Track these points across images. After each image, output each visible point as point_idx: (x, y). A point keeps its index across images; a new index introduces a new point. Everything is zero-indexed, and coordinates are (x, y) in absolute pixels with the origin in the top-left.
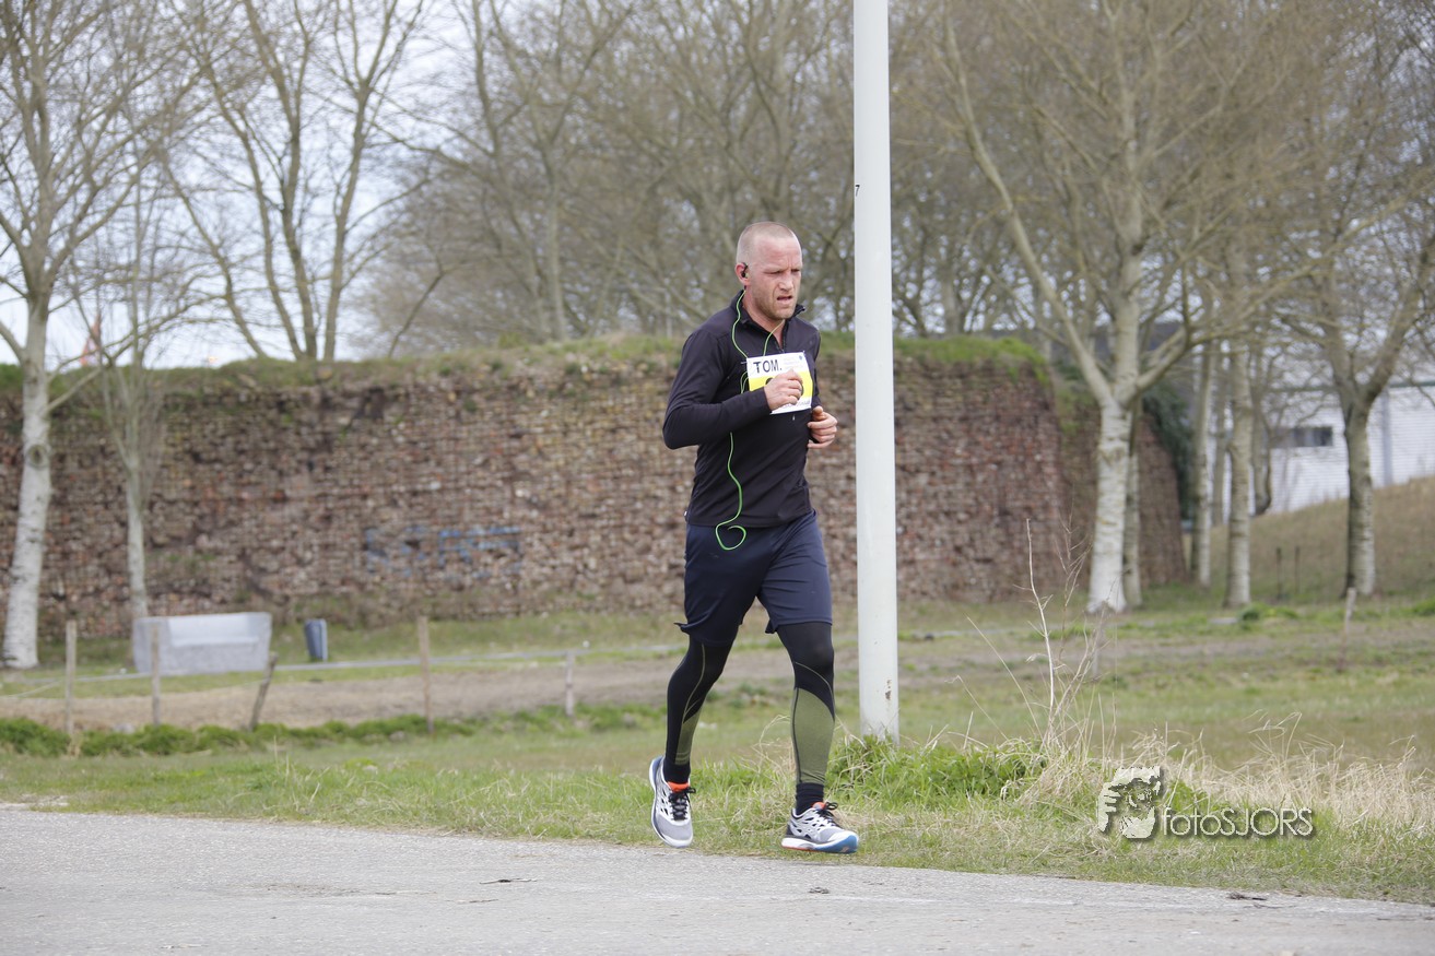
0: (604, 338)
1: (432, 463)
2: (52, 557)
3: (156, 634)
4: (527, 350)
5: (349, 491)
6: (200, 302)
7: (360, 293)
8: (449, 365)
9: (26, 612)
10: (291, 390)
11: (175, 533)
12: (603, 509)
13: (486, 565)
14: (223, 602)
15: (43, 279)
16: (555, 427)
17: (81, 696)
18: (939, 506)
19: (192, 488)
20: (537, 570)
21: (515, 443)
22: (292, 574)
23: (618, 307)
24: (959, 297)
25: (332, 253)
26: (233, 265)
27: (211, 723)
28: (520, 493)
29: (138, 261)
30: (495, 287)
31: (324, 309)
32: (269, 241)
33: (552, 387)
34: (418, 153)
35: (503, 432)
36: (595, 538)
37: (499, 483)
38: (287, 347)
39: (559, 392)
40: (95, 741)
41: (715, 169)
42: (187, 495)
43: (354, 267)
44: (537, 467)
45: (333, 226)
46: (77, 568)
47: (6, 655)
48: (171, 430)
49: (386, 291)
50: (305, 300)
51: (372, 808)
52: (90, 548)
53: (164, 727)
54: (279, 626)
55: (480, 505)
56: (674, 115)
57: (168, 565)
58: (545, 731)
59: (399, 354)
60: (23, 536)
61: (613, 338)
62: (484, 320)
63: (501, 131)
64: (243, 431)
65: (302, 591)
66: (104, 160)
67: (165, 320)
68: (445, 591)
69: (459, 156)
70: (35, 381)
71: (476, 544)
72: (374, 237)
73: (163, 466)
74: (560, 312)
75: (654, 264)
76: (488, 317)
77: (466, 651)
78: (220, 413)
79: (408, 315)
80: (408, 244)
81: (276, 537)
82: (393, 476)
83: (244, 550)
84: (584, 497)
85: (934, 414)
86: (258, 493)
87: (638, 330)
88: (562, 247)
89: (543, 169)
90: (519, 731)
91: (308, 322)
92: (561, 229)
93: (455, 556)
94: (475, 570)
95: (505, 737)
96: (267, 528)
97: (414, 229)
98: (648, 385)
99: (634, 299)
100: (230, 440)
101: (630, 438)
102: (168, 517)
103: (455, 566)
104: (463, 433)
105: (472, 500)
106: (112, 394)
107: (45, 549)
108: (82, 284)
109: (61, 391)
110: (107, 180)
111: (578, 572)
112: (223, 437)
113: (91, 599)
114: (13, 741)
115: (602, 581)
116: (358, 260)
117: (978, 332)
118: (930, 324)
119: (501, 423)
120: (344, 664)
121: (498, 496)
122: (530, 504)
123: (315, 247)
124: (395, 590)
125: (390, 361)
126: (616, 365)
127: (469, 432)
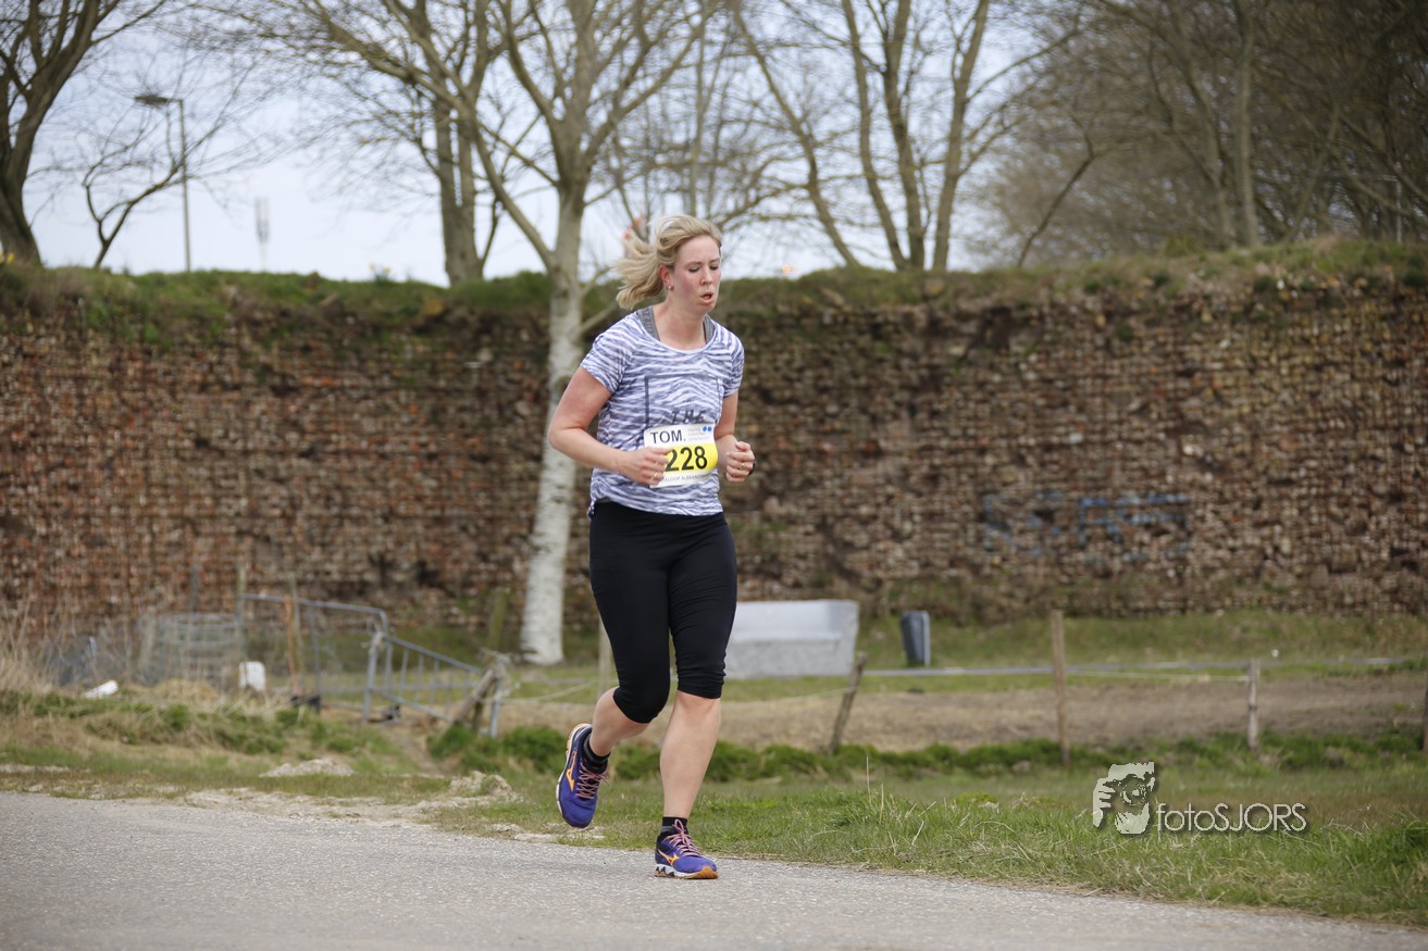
0: (1311, 242)
1: (1072, 408)
2: (582, 521)
4: (1202, 259)
5: (962, 443)
6: (776, 193)
7: (982, 183)
8: (1097, 278)
9: (549, 592)
10: (890, 310)
12: (1303, 472)
13: (1141, 544)
14: (797, 585)
15: (578, 162)
16: (1239, 362)
19: (759, 436)
20: (1210, 552)
21: (1184, 384)
22: (885, 552)
23: (1328, 203)
25: (947, 128)
26: (819, 145)
27: (781, 741)
28: (1188, 449)
29: (698, 139)
30: (1160, 175)
31: (934, 203)
32: (866, 113)
33: (1235, 309)
35: (1169, 368)
36: (1290, 512)
37: (1162, 436)
38: (886, 253)
39: (1245, 315)
40: (635, 760)
43: (975, 149)
44: (1212, 414)
45: (951, 93)
47: (524, 646)
49: (1017, 179)
50: (910, 191)
51: (992, 856)
54: (869, 618)
55: (1135, 465)
58: (1219, 767)
59: (1031, 262)
60: (547, 493)
61: (1322, 244)
62: (1146, 219)
64: (827, 363)
65: (899, 574)
66: (657, 8)
67: (730, 216)
68: (1087, 577)
70: (565, 294)
71: (1129, 517)
72: (1003, 108)
74: (1250, 209)
75: (1381, 144)
76: (1151, 215)
77: (1112, 659)
78: (797, 338)
79: (1045, 211)
80: (1048, 117)
81: (866, 503)
82: (1020, 424)
83: (824, 517)
84: (1277, 455)
86: (845, 446)
87: (1356, 232)
88: (1255, 120)
90: (1184, 766)
91: (913, 219)
92: (1254, 97)
93: (1099, 531)
94: (1126, 551)
96: (855, 491)
97: (1056, 96)
98: (1367, 307)
99: (1352, 191)
100: (809, 374)
101: (1340, 378)
103: (1101, 545)
104: (1114, 369)
105: (1125, 458)
107: (574, 511)
108: (627, 168)
109: (598, 307)
110: (662, 34)
111: (1266, 558)
112: (801, 370)
114: (532, 757)
115: (1299, 570)
116: (981, 138)
119: (1166, 356)
120: (953, 671)
121: (1160, 453)
122: (1202, 464)
123: (926, 121)
124: (1020, 575)
125: (1019, 272)
126: (1325, 280)
127: (1122, 367)
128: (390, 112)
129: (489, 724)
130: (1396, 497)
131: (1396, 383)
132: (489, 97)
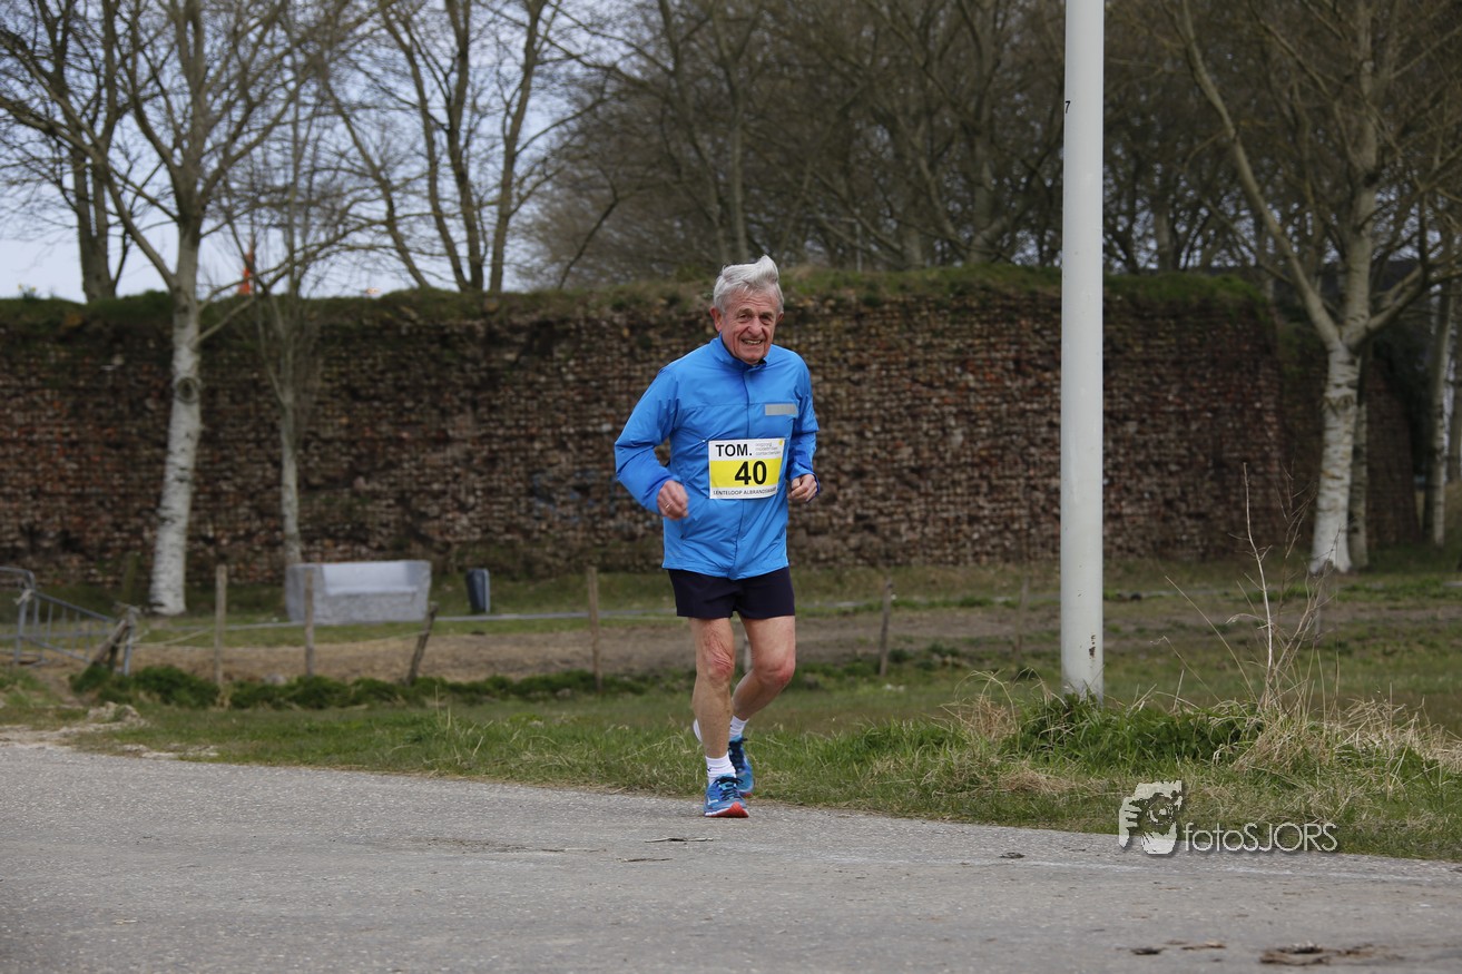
1: (604, 403)
2: (201, 497)
3: (310, 580)
4: (706, 284)
5: (515, 432)
6: (360, 228)
7: (529, 221)
8: (623, 298)
9: (174, 556)
10: (455, 323)
11: (331, 474)
14: (381, 548)
15: (195, 201)
17: (231, 644)
18: (1148, 456)
19: (349, 427)
22: (453, 520)
23: (804, 240)
24: (1173, 231)
25: (500, 176)
26: (396, 189)
27: (367, 675)
29: (295, 183)
30: (672, 216)
31: (490, 236)
32: (434, 163)
34: (592, 71)
38: (451, 277)
40: (246, 692)
41: (911, 90)
42: (343, 433)
43: (523, 193)
45: (502, 148)
46: (228, 509)
47: (153, 600)
48: (328, 364)
49: (556, 218)
50: (470, 227)
51: (538, 763)
52: (241, 488)
53: (318, 679)
54: (439, 575)
56: (867, 32)
57: (323, 508)
59: (569, 285)
60: (171, 474)
62: (661, 251)
63: (681, 47)
64: (404, 367)
65: (464, 538)
66: (261, 74)
67: (322, 246)
68: (616, 540)
69: (637, 74)
70: (185, 310)
72: (545, 160)
73: (319, 403)
74: (742, 243)
75: (844, 192)
76: (665, 248)
77: (637, 605)
78: (380, 347)
79: (581, 243)
80: (580, 168)
81: (437, 480)
82: (562, 416)
83: (403, 492)
85: (1145, 356)
86: (420, 434)
87: (826, 263)
88: (746, 173)
89: (725, 88)
91: (473, 250)
92: (745, 154)
93: (626, 502)
95: (679, 696)
96: (428, 471)
97: (587, 151)
98: (835, 323)
99: (822, 230)
100: (390, 375)
102: (323, 458)
103: (627, 514)
104: (637, 371)
106: (267, 325)
107: (194, 489)
108: (236, 207)
109: (213, 321)
110: (264, 96)
112: (383, 373)
113: (241, 543)
114: (159, 691)
116: (528, 184)
117: (1194, 268)
118: (1142, 258)
120: (509, 616)
123: (482, 169)
124: (563, 539)
125: (560, 294)
126: (802, 300)
127: (643, 370)
128: (34, 159)
129: (122, 664)
130: (859, 474)
131: (858, 383)
132: (119, 147)
